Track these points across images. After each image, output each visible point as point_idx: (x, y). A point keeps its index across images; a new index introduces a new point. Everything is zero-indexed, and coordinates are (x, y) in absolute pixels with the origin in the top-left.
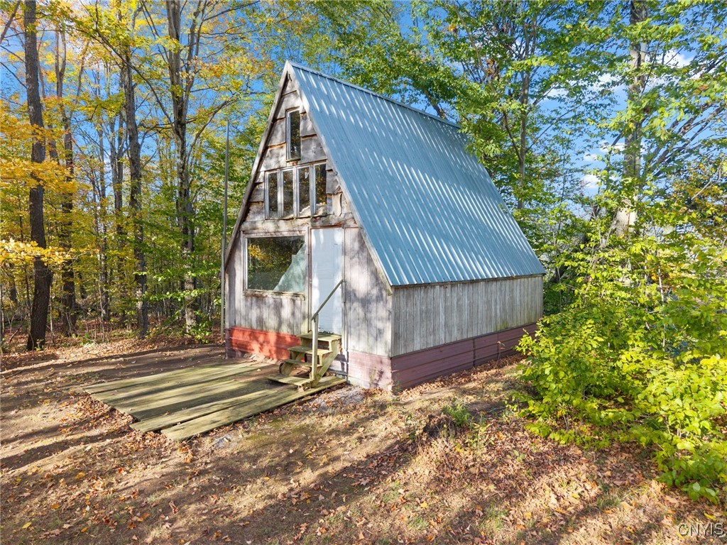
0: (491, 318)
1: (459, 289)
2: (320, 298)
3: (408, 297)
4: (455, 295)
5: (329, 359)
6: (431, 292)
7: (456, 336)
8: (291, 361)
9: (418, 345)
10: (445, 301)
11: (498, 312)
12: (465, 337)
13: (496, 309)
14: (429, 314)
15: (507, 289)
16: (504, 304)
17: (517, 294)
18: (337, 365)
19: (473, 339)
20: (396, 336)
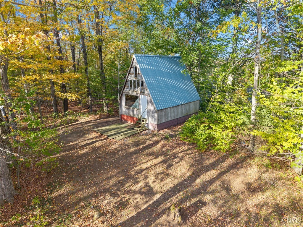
0: (183, 113)
1: (174, 108)
2: (142, 111)
3: (161, 112)
4: (173, 109)
5: (145, 124)
6: (167, 110)
7: (173, 118)
8: (137, 124)
9: (163, 121)
10: (170, 111)
11: (185, 111)
12: (175, 118)
13: (184, 111)
14: (166, 115)
15: (188, 105)
16: (187, 109)
17: (191, 106)
18: (146, 125)
19: (178, 118)
20: (158, 120)
